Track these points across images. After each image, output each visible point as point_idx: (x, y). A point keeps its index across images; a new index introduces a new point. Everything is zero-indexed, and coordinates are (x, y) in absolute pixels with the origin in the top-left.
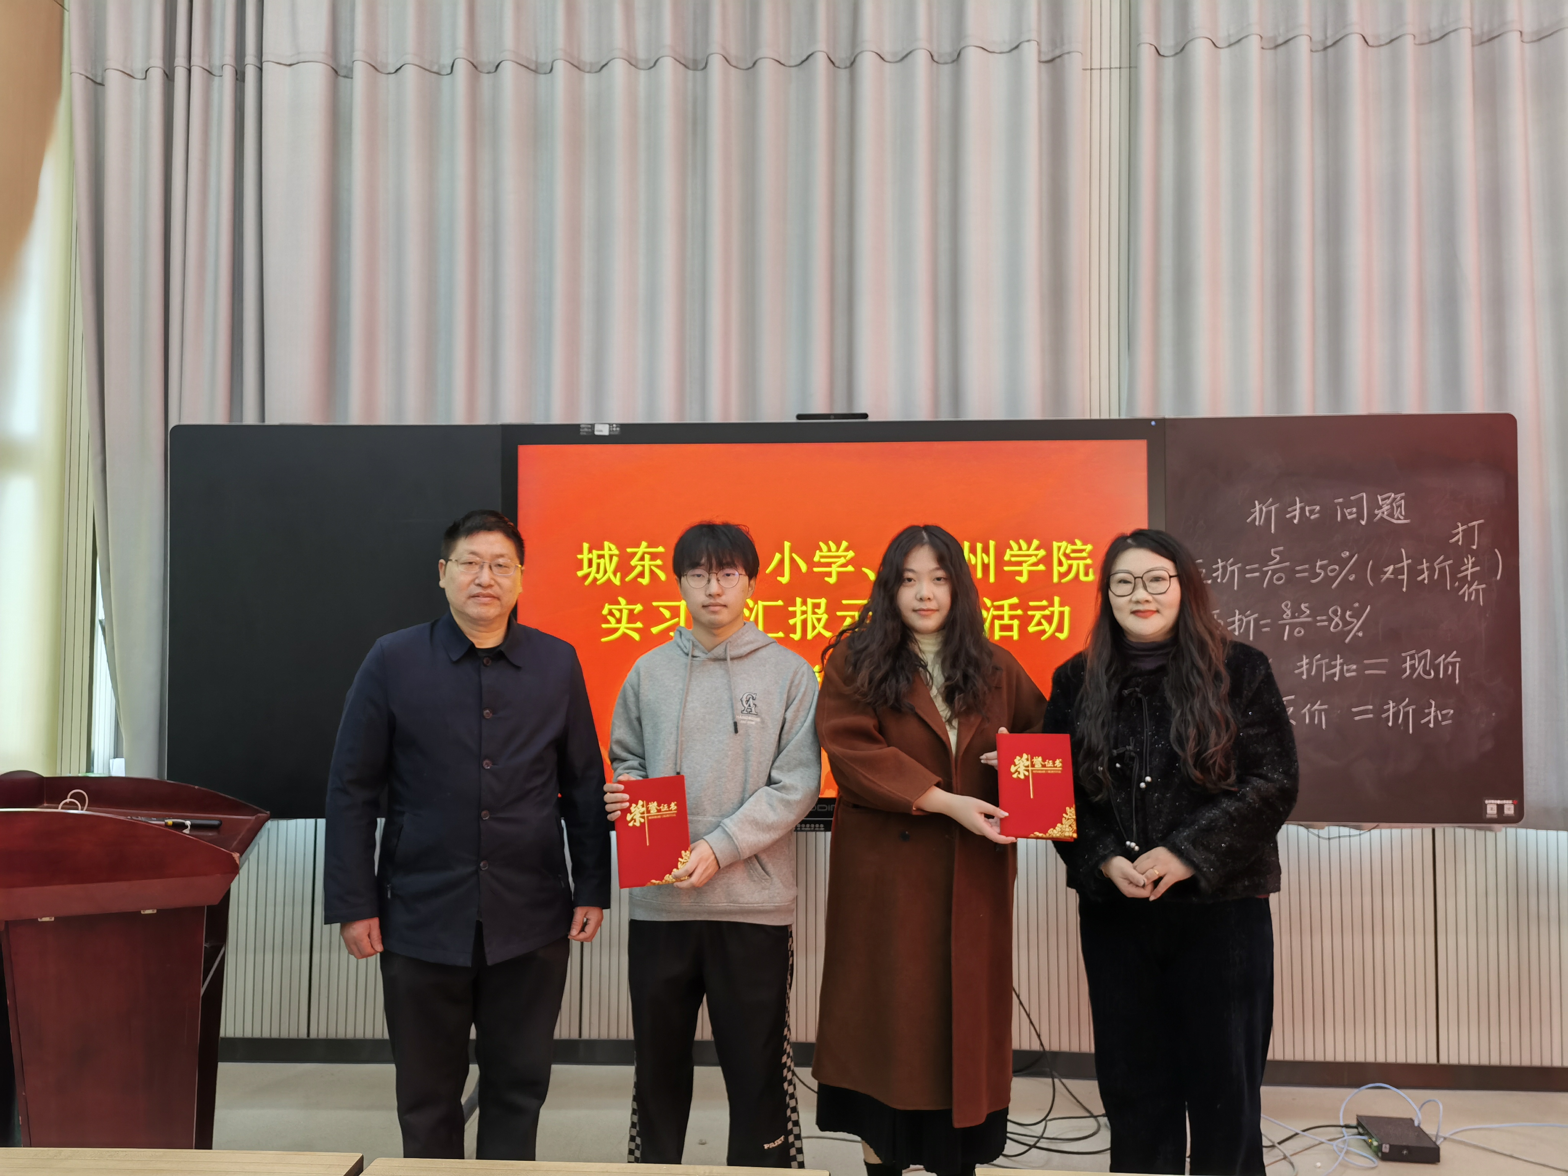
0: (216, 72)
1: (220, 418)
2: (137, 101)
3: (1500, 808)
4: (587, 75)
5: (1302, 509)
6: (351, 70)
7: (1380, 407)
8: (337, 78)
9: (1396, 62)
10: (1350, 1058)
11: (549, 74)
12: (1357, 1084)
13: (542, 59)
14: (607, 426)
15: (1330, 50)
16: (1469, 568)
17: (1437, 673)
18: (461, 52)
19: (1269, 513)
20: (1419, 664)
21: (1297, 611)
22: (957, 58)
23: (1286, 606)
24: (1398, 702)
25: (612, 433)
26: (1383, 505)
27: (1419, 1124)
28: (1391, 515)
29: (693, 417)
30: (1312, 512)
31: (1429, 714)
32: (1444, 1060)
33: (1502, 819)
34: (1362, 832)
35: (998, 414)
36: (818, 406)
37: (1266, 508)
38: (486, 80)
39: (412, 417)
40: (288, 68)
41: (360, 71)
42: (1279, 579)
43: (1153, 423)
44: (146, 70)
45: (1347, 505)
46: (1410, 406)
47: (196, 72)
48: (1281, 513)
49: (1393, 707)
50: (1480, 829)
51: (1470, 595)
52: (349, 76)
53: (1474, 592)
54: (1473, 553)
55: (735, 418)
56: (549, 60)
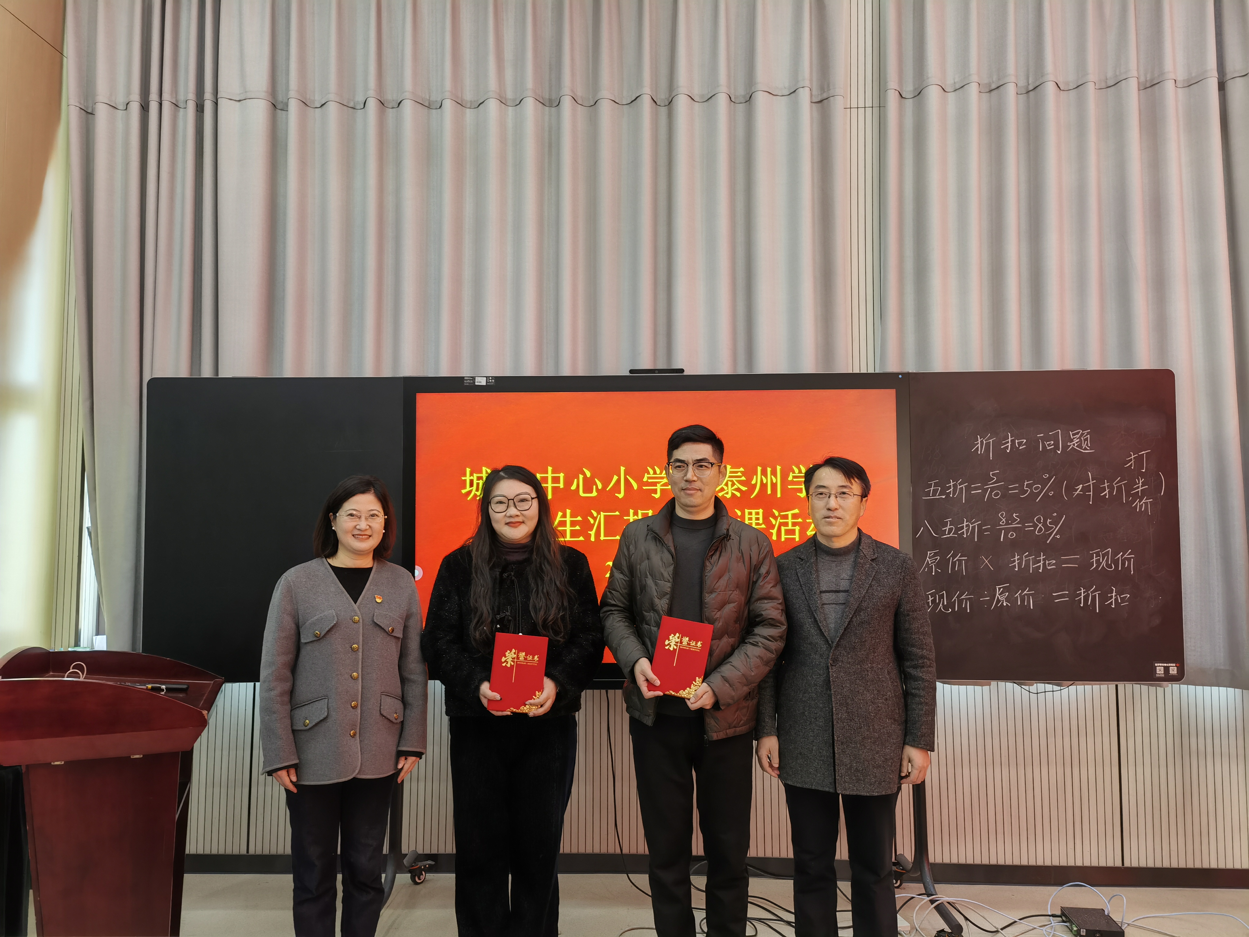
0: (181, 105)
1: (184, 373)
2: (120, 126)
3: (1167, 669)
4: (468, 110)
5: (1013, 442)
6: (287, 105)
7: (1071, 365)
8: (275, 110)
9: (1081, 104)
10: (1056, 863)
11: (438, 109)
12: (1060, 882)
13: (433, 98)
14: (485, 378)
15: (1031, 93)
16: (1140, 486)
17: (1117, 566)
18: (372, 93)
19: (988, 445)
20: (1103, 560)
21: (1009, 520)
22: (749, 99)
23: (1002, 515)
24: (1087, 589)
25: (488, 384)
26: (1074, 438)
27: (1108, 914)
28: (1080, 446)
29: (549, 372)
30: (1020, 444)
31: (1112, 597)
32: (1127, 864)
33: (1168, 678)
34: (1062, 688)
35: (782, 368)
36: (645, 363)
37: (985, 441)
38: (391, 113)
39: (332, 372)
40: (238, 103)
41: (294, 106)
42: (996, 495)
43: (900, 376)
44: (127, 103)
45: (1046, 439)
46: (1094, 364)
47: (166, 106)
48: (997, 444)
49: (1084, 592)
50: (1152, 685)
51: (1141, 507)
52: (285, 109)
53: (1143, 504)
54: (1143, 475)
55: (581, 372)
56: (439, 100)
